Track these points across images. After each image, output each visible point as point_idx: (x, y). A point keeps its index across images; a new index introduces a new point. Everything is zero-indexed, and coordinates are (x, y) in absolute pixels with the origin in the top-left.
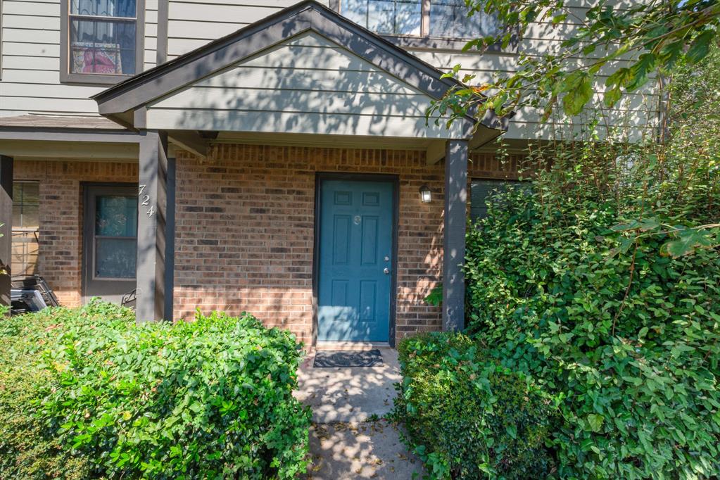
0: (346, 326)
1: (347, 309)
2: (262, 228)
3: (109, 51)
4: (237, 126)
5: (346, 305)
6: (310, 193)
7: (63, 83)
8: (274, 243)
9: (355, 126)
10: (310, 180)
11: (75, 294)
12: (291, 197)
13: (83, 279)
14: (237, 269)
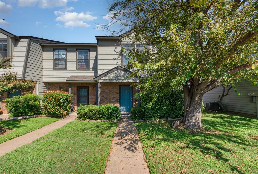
0: (125, 110)
1: (125, 107)
2: (111, 94)
3: (84, 64)
4: (110, 81)
5: (125, 106)
6: (119, 88)
7: (77, 70)
8: (113, 96)
9: (125, 81)
10: (118, 86)
11: (76, 106)
12: (116, 89)
13: (77, 104)
14: (108, 100)
